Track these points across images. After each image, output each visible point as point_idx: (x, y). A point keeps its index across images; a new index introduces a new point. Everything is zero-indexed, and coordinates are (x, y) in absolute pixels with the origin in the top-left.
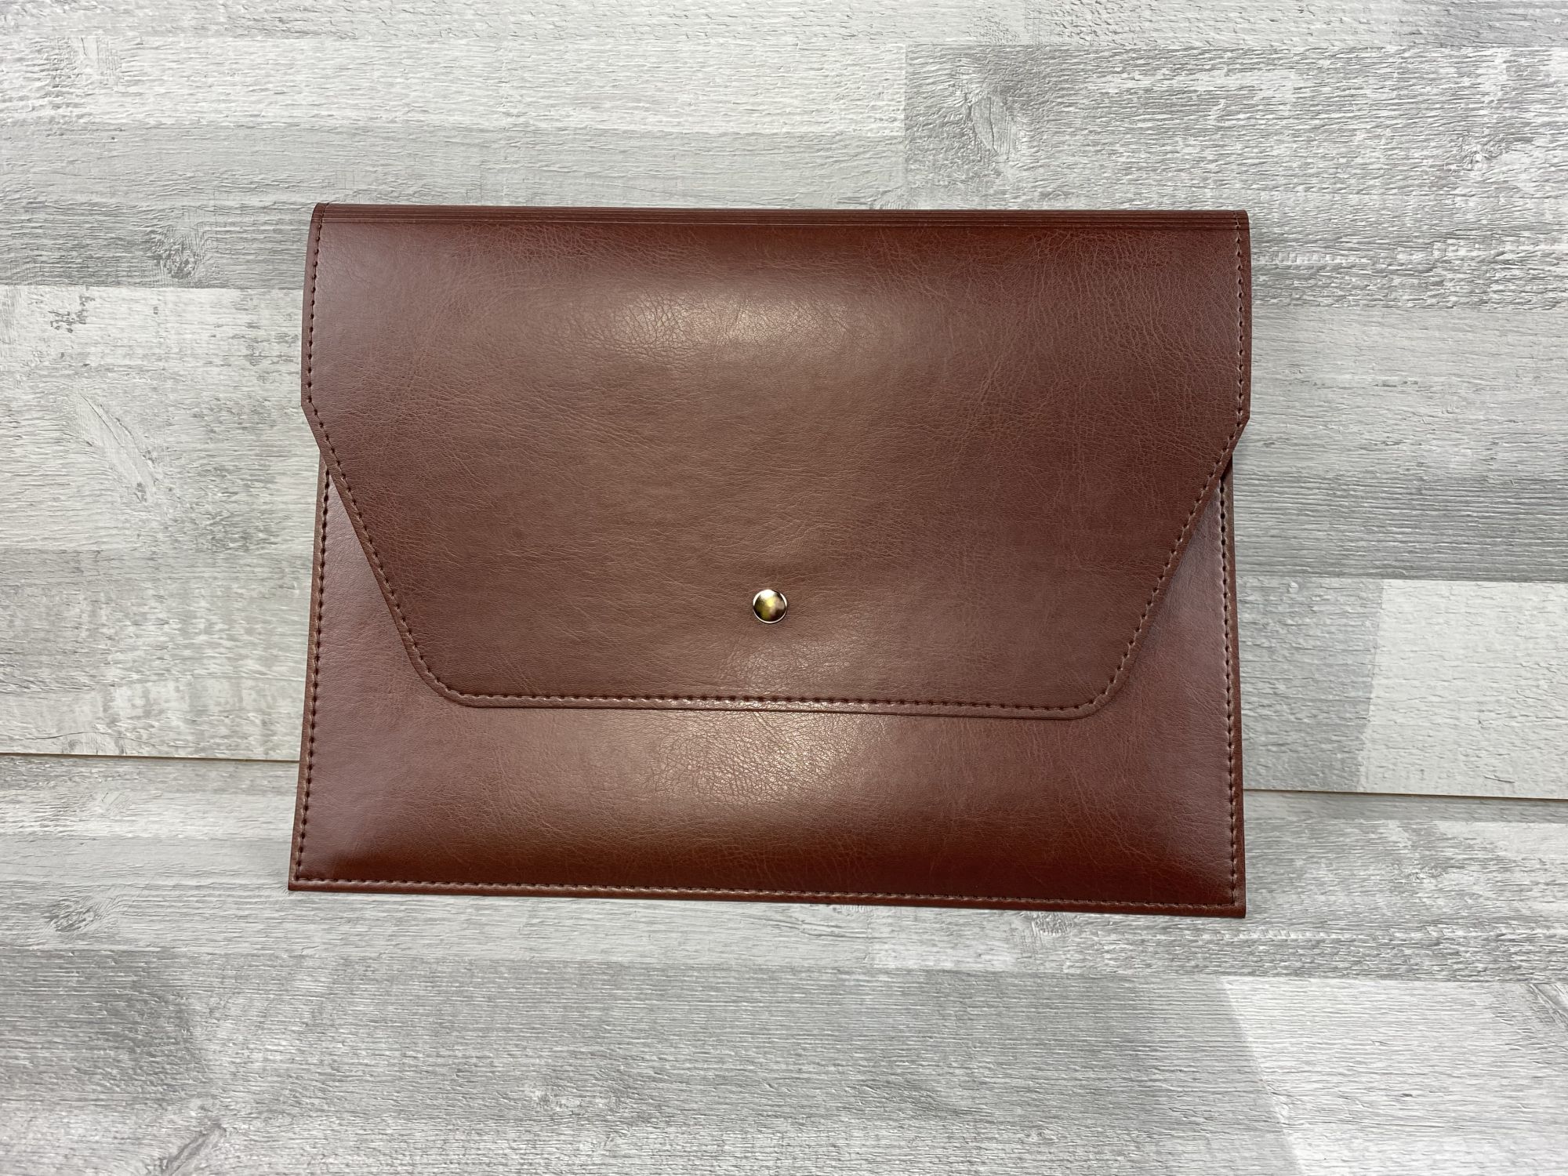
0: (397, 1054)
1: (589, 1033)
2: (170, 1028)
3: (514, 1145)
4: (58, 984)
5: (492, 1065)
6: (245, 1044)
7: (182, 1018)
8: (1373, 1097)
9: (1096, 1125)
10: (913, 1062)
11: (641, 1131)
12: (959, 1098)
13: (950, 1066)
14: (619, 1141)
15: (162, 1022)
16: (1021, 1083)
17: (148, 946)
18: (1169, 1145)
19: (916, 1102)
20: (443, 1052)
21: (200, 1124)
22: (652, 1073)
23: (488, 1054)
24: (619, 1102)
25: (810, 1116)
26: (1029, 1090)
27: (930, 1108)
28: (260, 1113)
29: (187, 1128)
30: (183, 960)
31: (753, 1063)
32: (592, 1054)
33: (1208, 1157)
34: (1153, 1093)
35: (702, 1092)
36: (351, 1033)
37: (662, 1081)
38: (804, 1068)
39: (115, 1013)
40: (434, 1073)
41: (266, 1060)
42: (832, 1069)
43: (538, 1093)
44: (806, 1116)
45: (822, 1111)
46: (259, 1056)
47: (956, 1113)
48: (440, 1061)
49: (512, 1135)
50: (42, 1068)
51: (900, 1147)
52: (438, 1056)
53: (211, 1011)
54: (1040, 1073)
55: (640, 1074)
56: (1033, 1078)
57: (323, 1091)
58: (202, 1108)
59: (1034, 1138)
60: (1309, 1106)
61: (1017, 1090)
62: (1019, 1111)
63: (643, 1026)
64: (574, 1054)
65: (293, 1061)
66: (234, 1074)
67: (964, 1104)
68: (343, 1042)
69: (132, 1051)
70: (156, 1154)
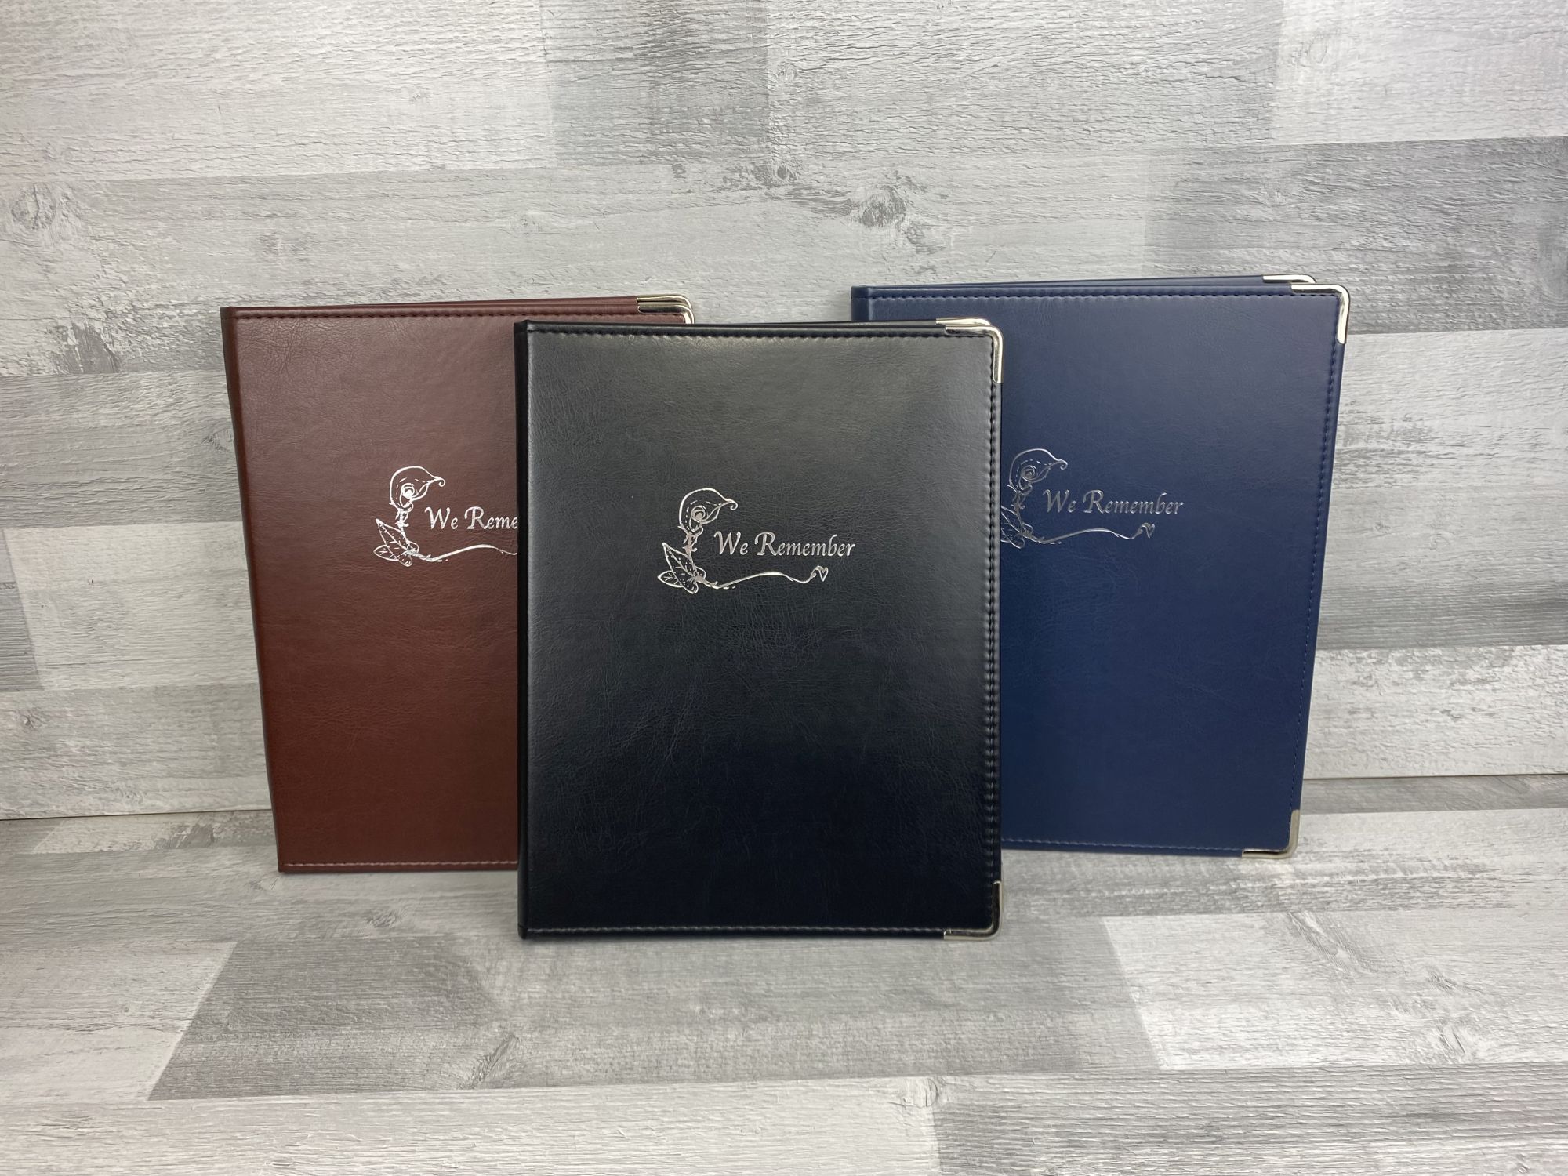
0: (608, 990)
1: (721, 970)
2: (466, 982)
3: (690, 1038)
4: (388, 959)
5: (667, 993)
6: (514, 989)
7: (471, 975)
8: (1189, 984)
9: (1027, 1009)
10: (918, 977)
11: (762, 1026)
12: (948, 998)
13: (940, 979)
14: (751, 1032)
15: (460, 978)
16: (982, 987)
17: (436, 933)
18: (1070, 1018)
19: (921, 1001)
20: (636, 987)
21: (502, 1035)
22: (763, 992)
23: (663, 986)
24: (746, 1010)
25: (860, 1012)
26: (988, 991)
27: (930, 1004)
28: (536, 1028)
29: (496, 1038)
30: (461, 941)
31: (822, 983)
32: (726, 983)
33: (1092, 1023)
34: (1061, 989)
35: (795, 1002)
36: (577, 979)
37: (770, 996)
38: (855, 985)
39: (429, 974)
40: (634, 1000)
41: (530, 998)
42: (870, 984)
43: (698, 1008)
44: (859, 1013)
45: (867, 1009)
46: (526, 995)
47: (946, 1006)
48: (635, 992)
49: (687, 1032)
50: (396, 1009)
51: (915, 1027)
52: (633, 990)
53: (488, 970)
54: (994, 981)
55: (757, 994)
56: (990, 984)
57: (570, 1014)
58: (500, 1027)
59: (992, 1018)
60: (1151, 992)
61: (981, 991)
62: (983, 1003)
63: (754, 964)
64: (715, 984)
65: (546, 997)
66: (514, 1007)
67: (950, 1001)
68: (574, 985)
69: (447, 997)
70: (482, 1053)
